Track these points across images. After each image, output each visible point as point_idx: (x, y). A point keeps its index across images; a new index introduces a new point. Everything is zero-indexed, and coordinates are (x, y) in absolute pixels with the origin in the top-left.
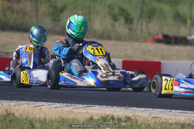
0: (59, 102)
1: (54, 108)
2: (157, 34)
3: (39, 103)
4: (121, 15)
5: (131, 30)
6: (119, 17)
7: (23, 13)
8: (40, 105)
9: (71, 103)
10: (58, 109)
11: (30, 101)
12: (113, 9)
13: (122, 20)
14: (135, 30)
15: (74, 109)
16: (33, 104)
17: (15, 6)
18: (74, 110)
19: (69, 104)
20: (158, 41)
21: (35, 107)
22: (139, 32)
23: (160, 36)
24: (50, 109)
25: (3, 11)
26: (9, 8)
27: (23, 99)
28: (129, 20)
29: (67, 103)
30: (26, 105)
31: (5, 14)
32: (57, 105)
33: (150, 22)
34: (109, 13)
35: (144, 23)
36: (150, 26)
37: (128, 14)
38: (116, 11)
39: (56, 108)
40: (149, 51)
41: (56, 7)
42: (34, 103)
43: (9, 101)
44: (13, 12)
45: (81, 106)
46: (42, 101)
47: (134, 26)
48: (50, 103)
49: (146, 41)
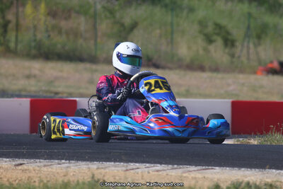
0: (161, 163)
1: (154, 171)
2: (271, 62)
3: (132, 165)
4: (218, 34)
5: (233, 56)
6: (215, 37)
7: (76, 34)
8: (134, 167)
9: (178, 165)
10: (160, 173)
11: (118, 162)
12: (206, 26)
13: (219, 42)
14: (239, 57)
15: (184, 172)
16: (123, 166)
17: (63, 24)
18: (184, 175)
19: (176, 166)
20: (273, 72)
21: (127, 170)
22: (244, 59)
23: (276, 65)
24: (149, 173)
25: (47, 31)
26: (54, 27)
27: (108, 160)
28: (229, 42)
29: (173, 164)
30: (113, 168)
31: (49, 36)
32: (159, 167)
33: (259, 44)
34: (200, 32)
35: (251, 46)
36: (260, 49)
37: (228, 33)
38: (210, 29)
39: (158, 171)
40: (261, 87)
41: (122, 25)
42: (125, 164)
43: (88, 163)
44: (60, 32)
45: (193, 168)
46: (135, 162)
47: (237, 51)
48: (148, 165)
49: (255, 73)
